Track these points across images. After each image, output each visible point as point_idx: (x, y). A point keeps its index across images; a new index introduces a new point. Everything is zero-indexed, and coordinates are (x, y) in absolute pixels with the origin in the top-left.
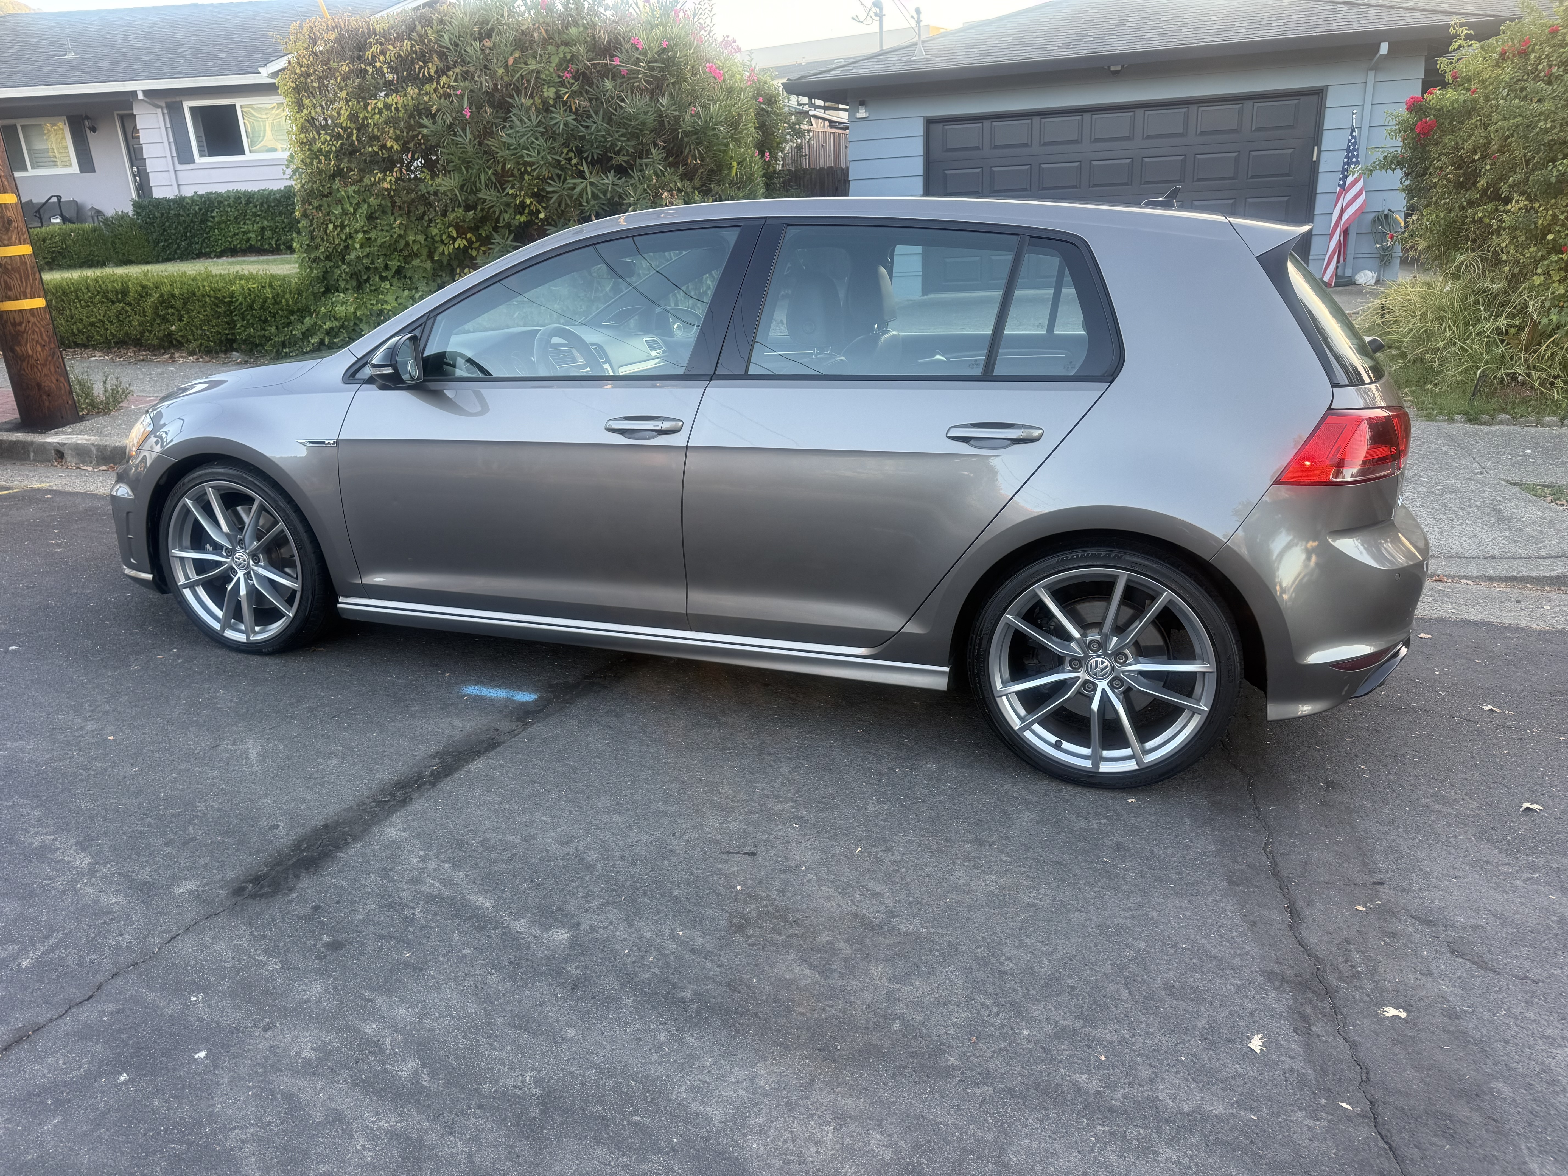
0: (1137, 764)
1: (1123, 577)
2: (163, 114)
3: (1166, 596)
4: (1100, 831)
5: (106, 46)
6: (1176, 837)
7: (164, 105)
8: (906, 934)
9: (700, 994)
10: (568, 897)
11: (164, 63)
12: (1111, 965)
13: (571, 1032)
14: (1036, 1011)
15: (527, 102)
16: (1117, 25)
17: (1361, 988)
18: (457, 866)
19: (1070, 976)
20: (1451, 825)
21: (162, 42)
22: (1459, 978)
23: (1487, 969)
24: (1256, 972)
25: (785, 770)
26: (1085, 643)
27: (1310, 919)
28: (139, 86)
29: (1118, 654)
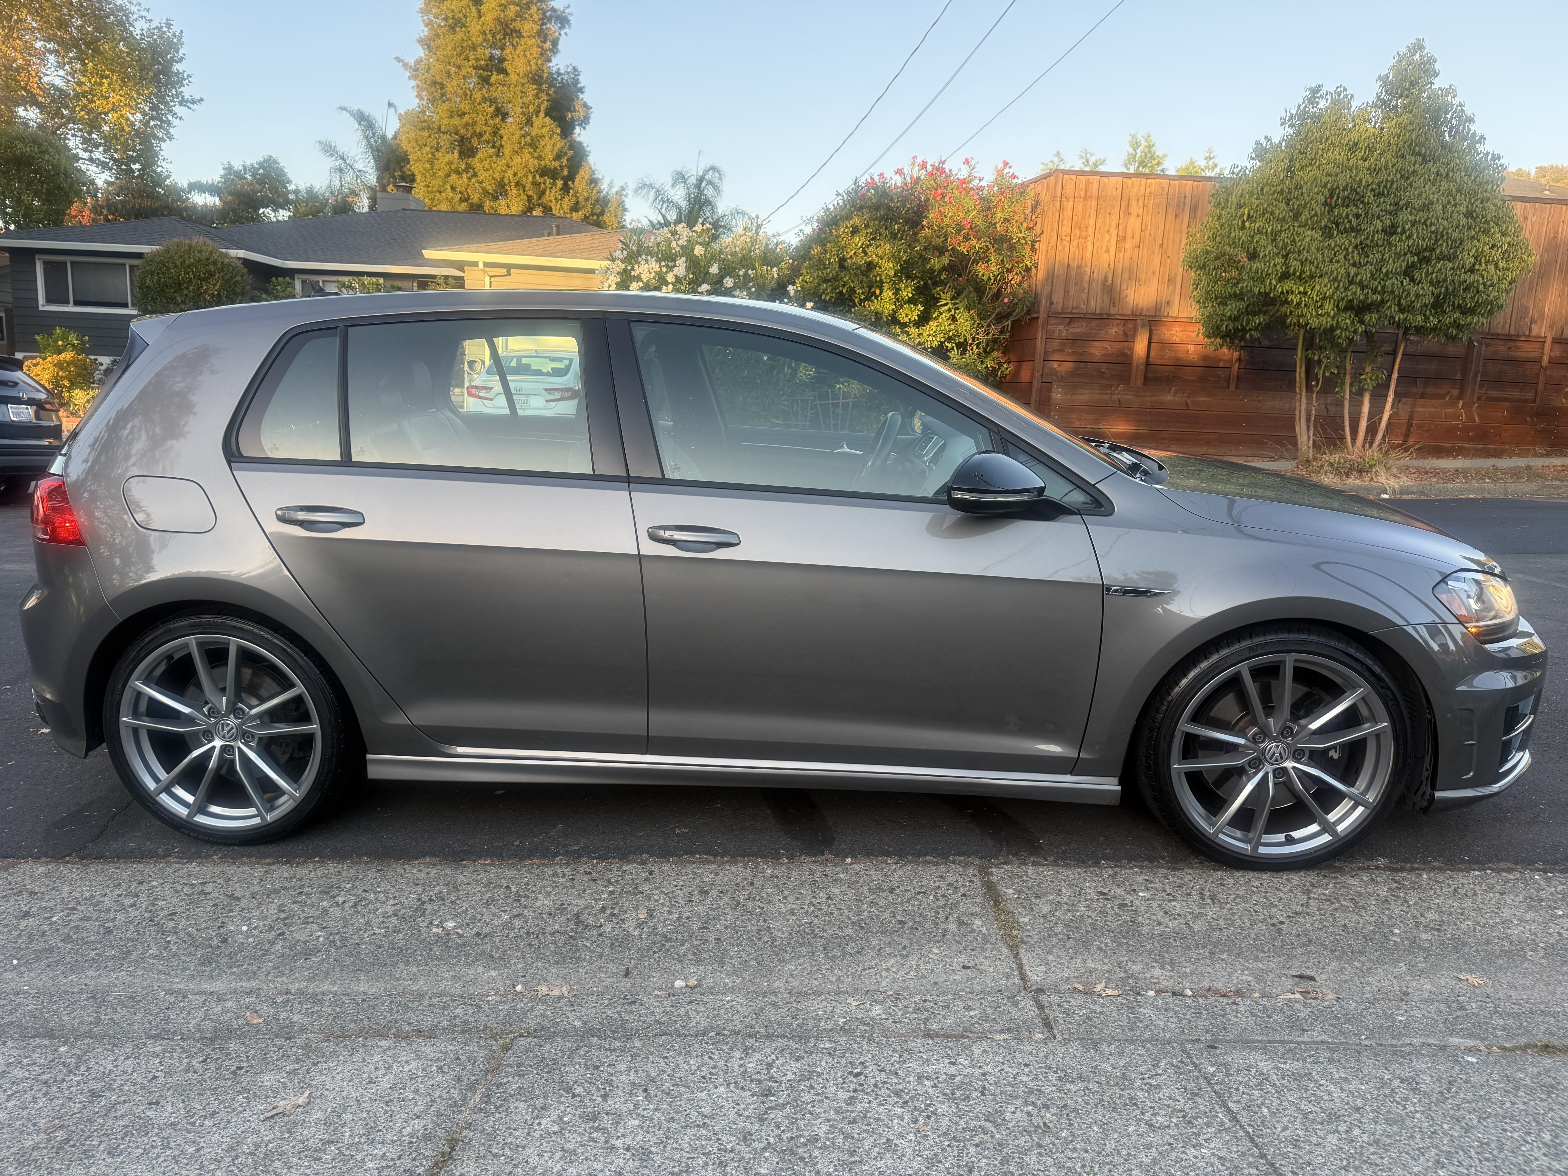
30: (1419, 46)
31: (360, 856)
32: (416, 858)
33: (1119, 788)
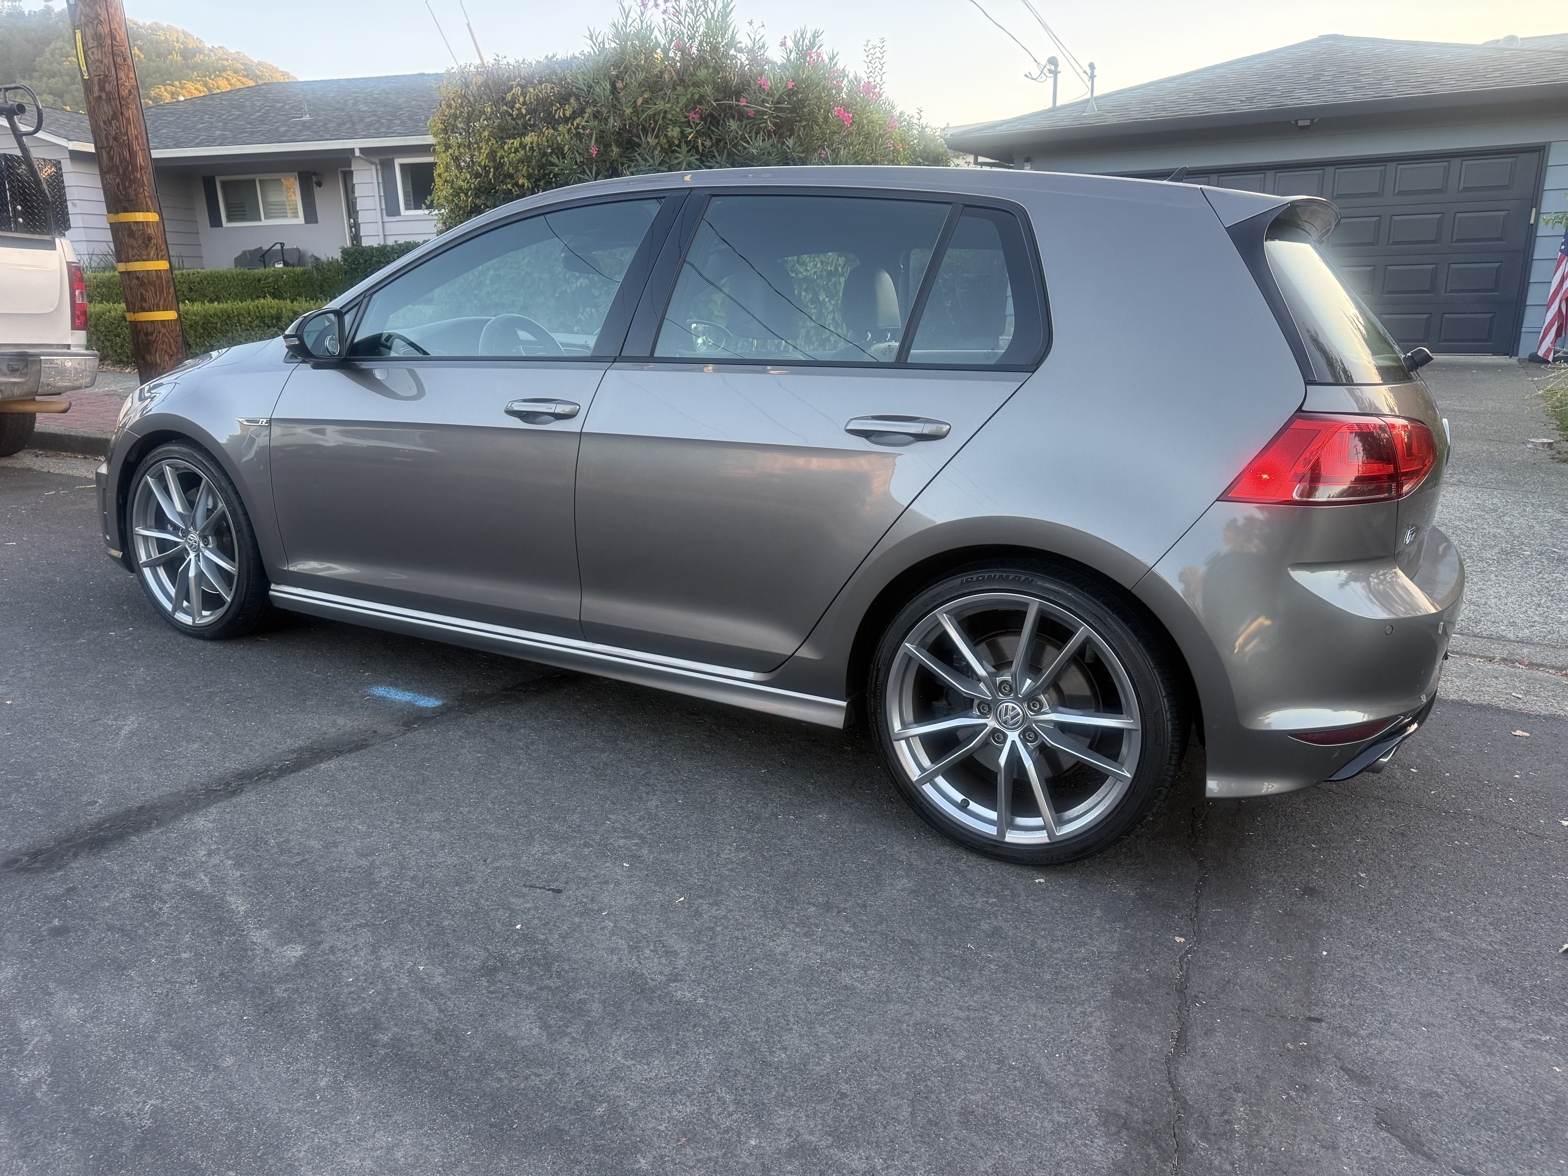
0: (1049, 837)
1: (1034, 606)
2: (377, 170)
3: (1083, 631)
4: (982, 911)
5: (337, 109)
6: (1074, 929)
7: (378, 161)
8: (678, 1002)
9: (400, 1040)
10: (330, 912)
11: (382, 124)
12: (908, 1074)
13: (229, 1061)
14: (782, 1118)
15: (652, 140)
16: (1309, 79)
17: (1227, 1151)
18: (238, 865)
19: (847, 1081)
20: (1451, 959)
21: (385, 106)
22: (1373, 1159)
23: (1419, 1152)
24: (1093, 1110)
25: (653, 803)
26: (994, 683)
27: (1199, 1051)
28: (356, 144)
29: (1031, 699)
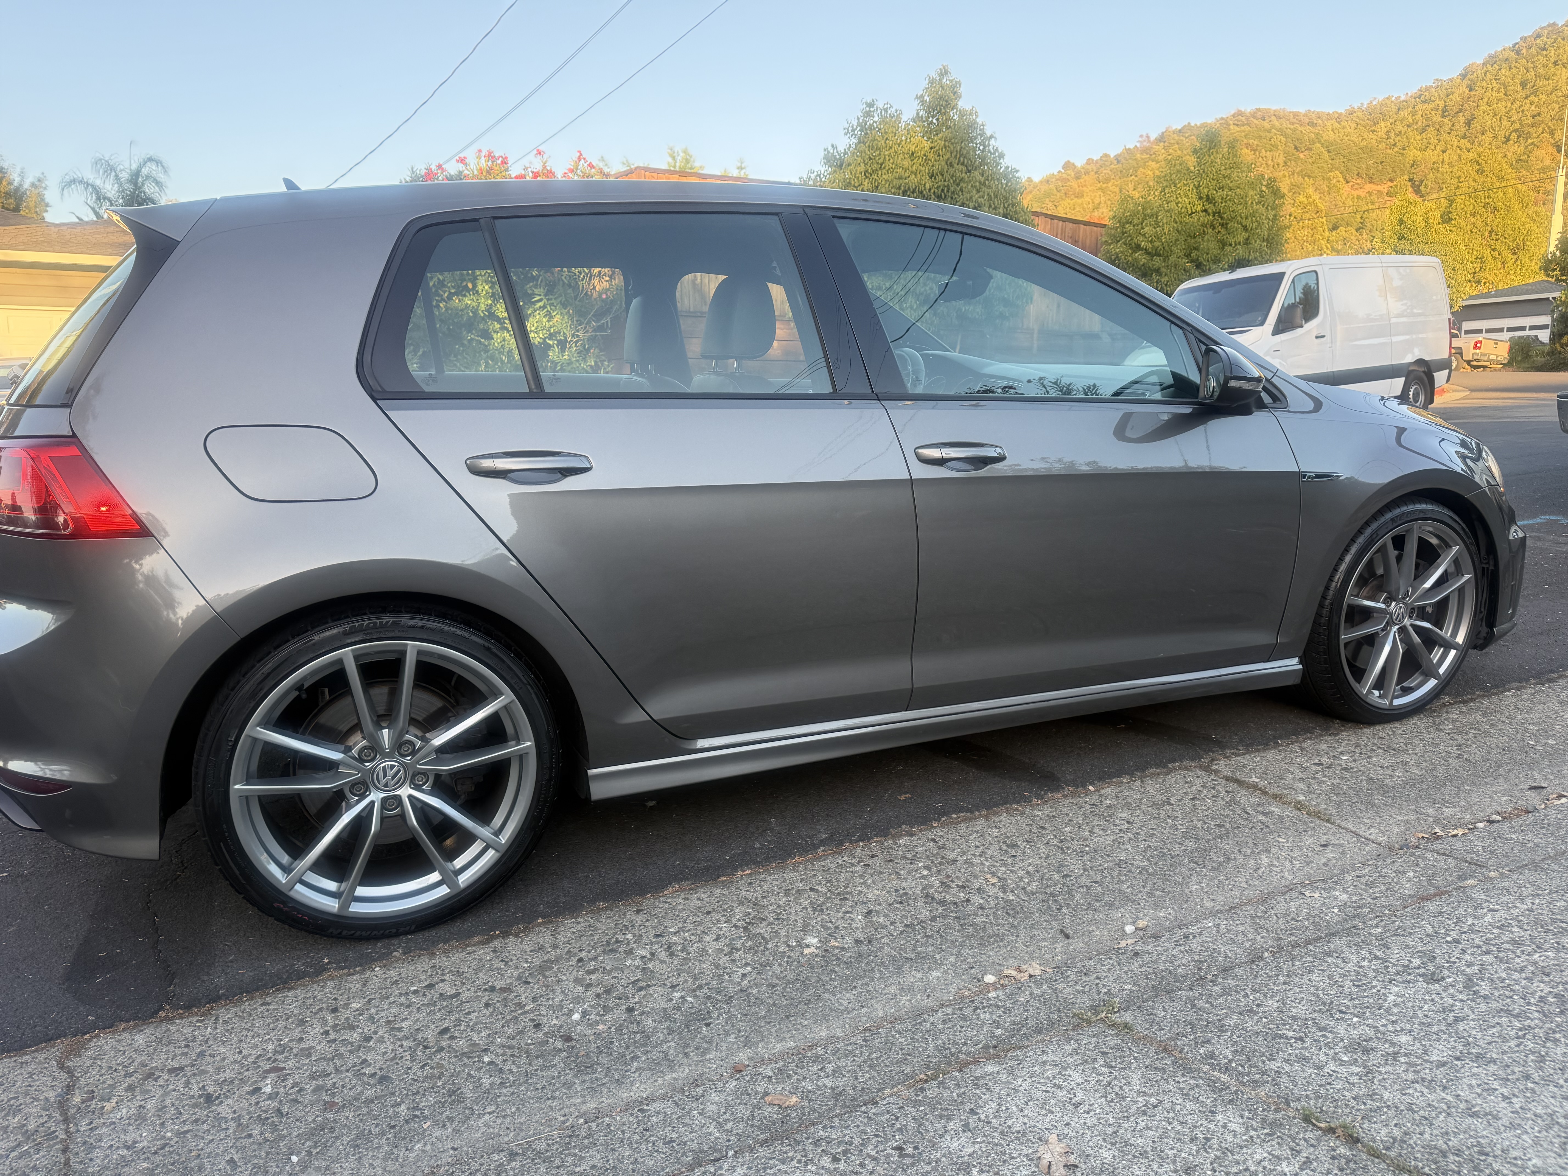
30: (944, 72)
31: (593, 902)
32: (664, 887)
33: (1300, 667)
